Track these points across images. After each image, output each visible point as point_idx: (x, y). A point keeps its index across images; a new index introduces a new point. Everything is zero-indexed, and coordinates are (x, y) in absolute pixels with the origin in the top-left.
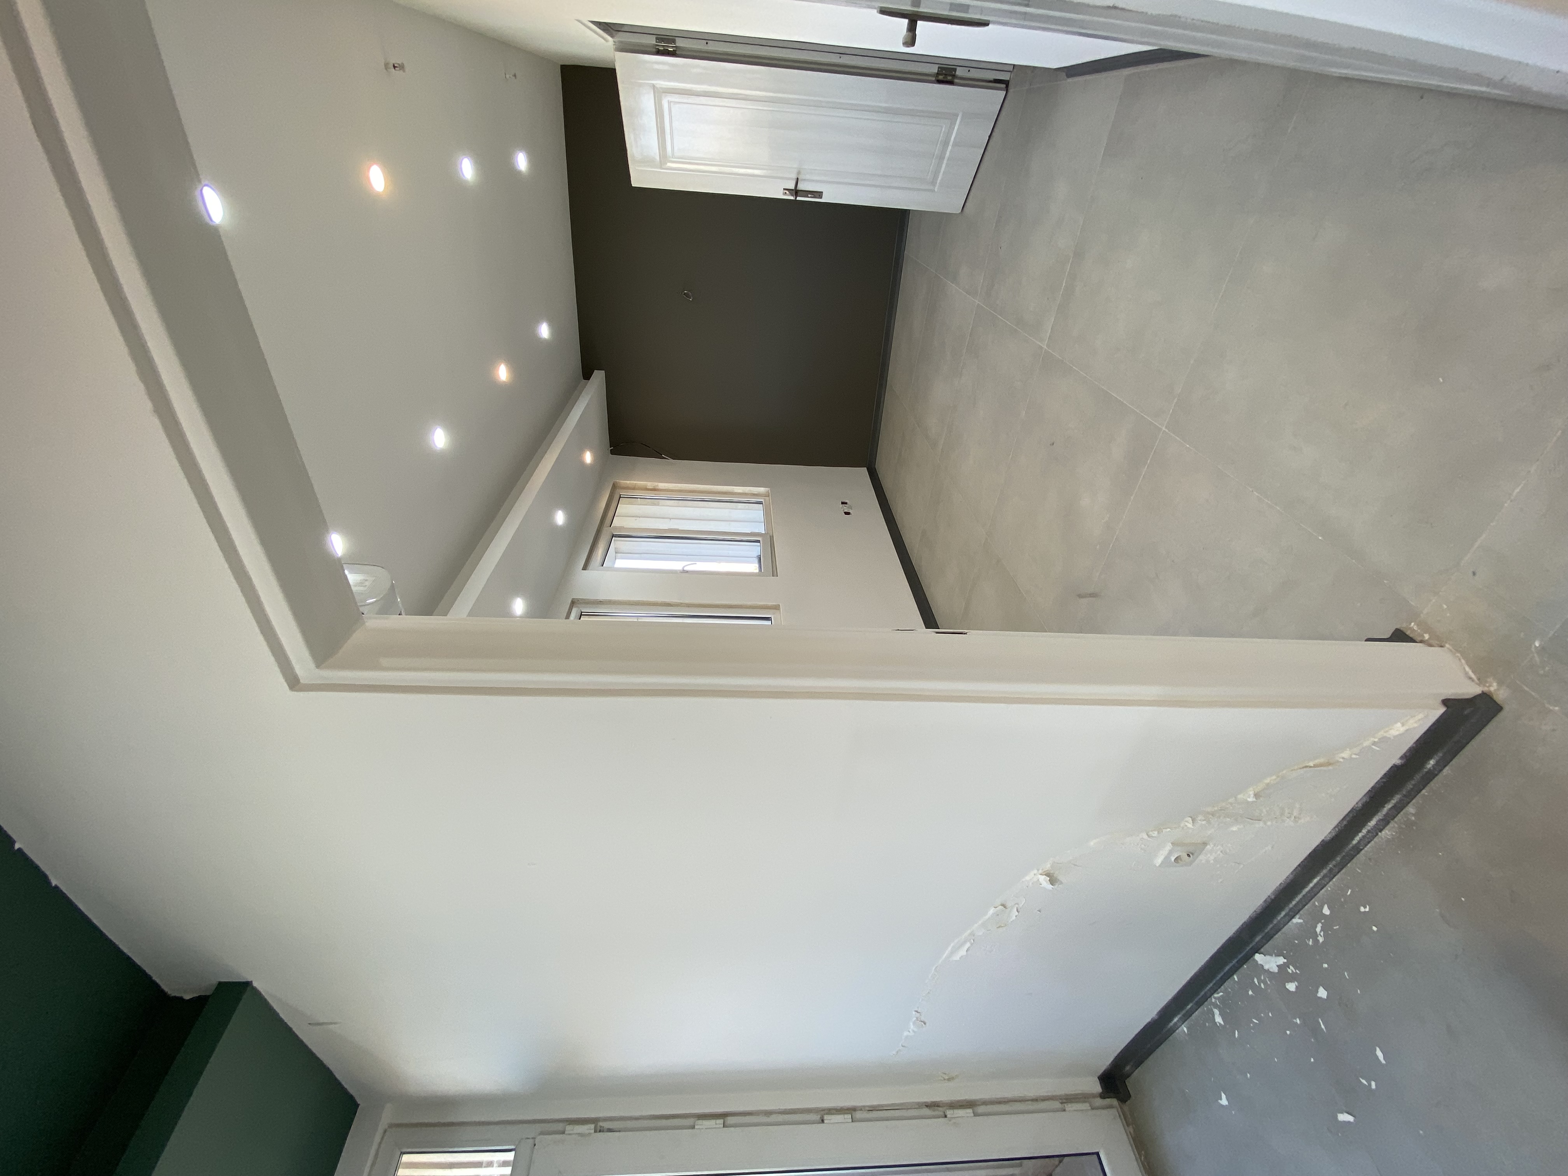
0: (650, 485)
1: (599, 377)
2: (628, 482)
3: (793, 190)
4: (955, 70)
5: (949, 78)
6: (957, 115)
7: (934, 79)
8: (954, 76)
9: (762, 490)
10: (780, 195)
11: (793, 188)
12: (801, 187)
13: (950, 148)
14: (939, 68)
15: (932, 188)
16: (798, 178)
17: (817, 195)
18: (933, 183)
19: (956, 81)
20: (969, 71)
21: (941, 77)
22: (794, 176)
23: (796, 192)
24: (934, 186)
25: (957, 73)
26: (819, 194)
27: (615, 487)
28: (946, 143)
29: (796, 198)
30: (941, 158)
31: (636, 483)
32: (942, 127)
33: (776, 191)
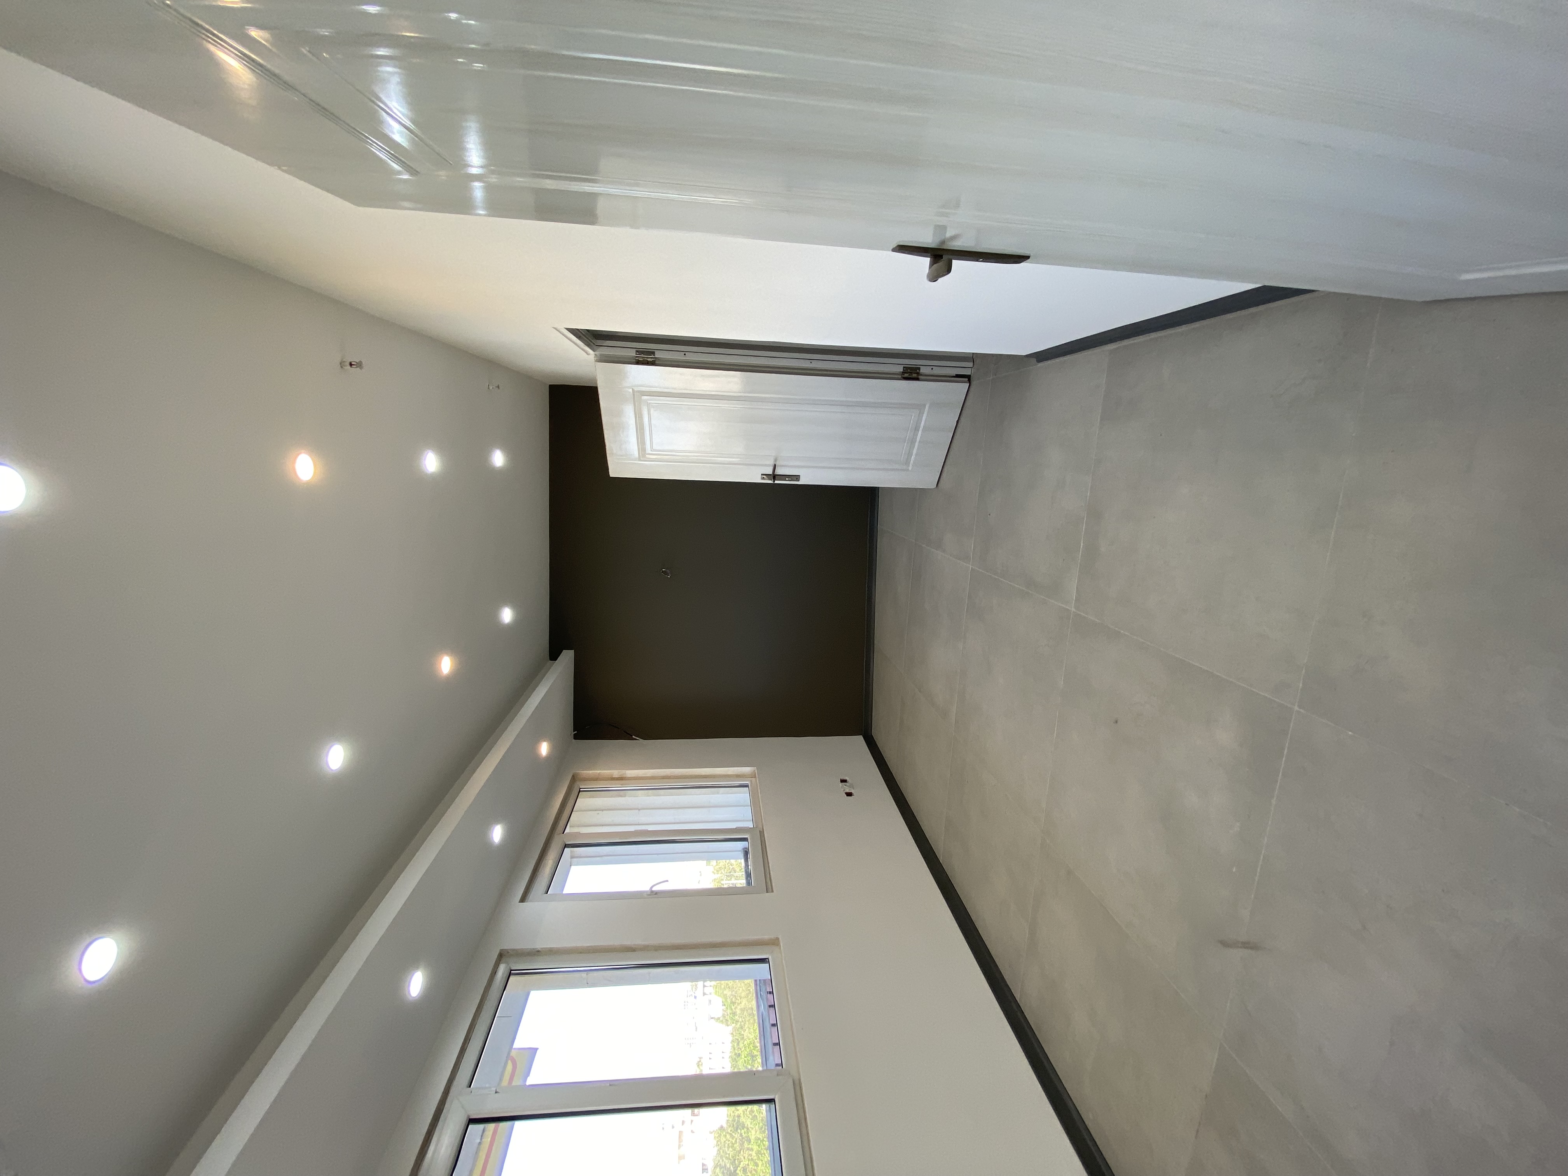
0: (616, 773)
1: (567, 657)
2: (591, 772)
3: (771, 475)
4: (919, 369)
5: (914, 375)
6: (925, 406)
7: (900, 377)
8: (918, 374)
9: (747, 770)
10: (758, 480)
11: (771, 473)
12: (779, 471)
13: (920, 432)
14: (904, 367)
15: (905, 467)
16: (775, 465)
17: (795, 478)
18: (907, 463)
19: (920, 377)
20: (932, 369)
21: (906, 375)
22: (772, 463)
23: (774, 476)
24: (909, 466)
25: (921, 371)
26: (797, 478)
27: (574, 779)
28: (916, 429)
29: (774, 482)
30: (913, 442)
31: (599, 774)
32: (912, 416)
33: (754, 476)
